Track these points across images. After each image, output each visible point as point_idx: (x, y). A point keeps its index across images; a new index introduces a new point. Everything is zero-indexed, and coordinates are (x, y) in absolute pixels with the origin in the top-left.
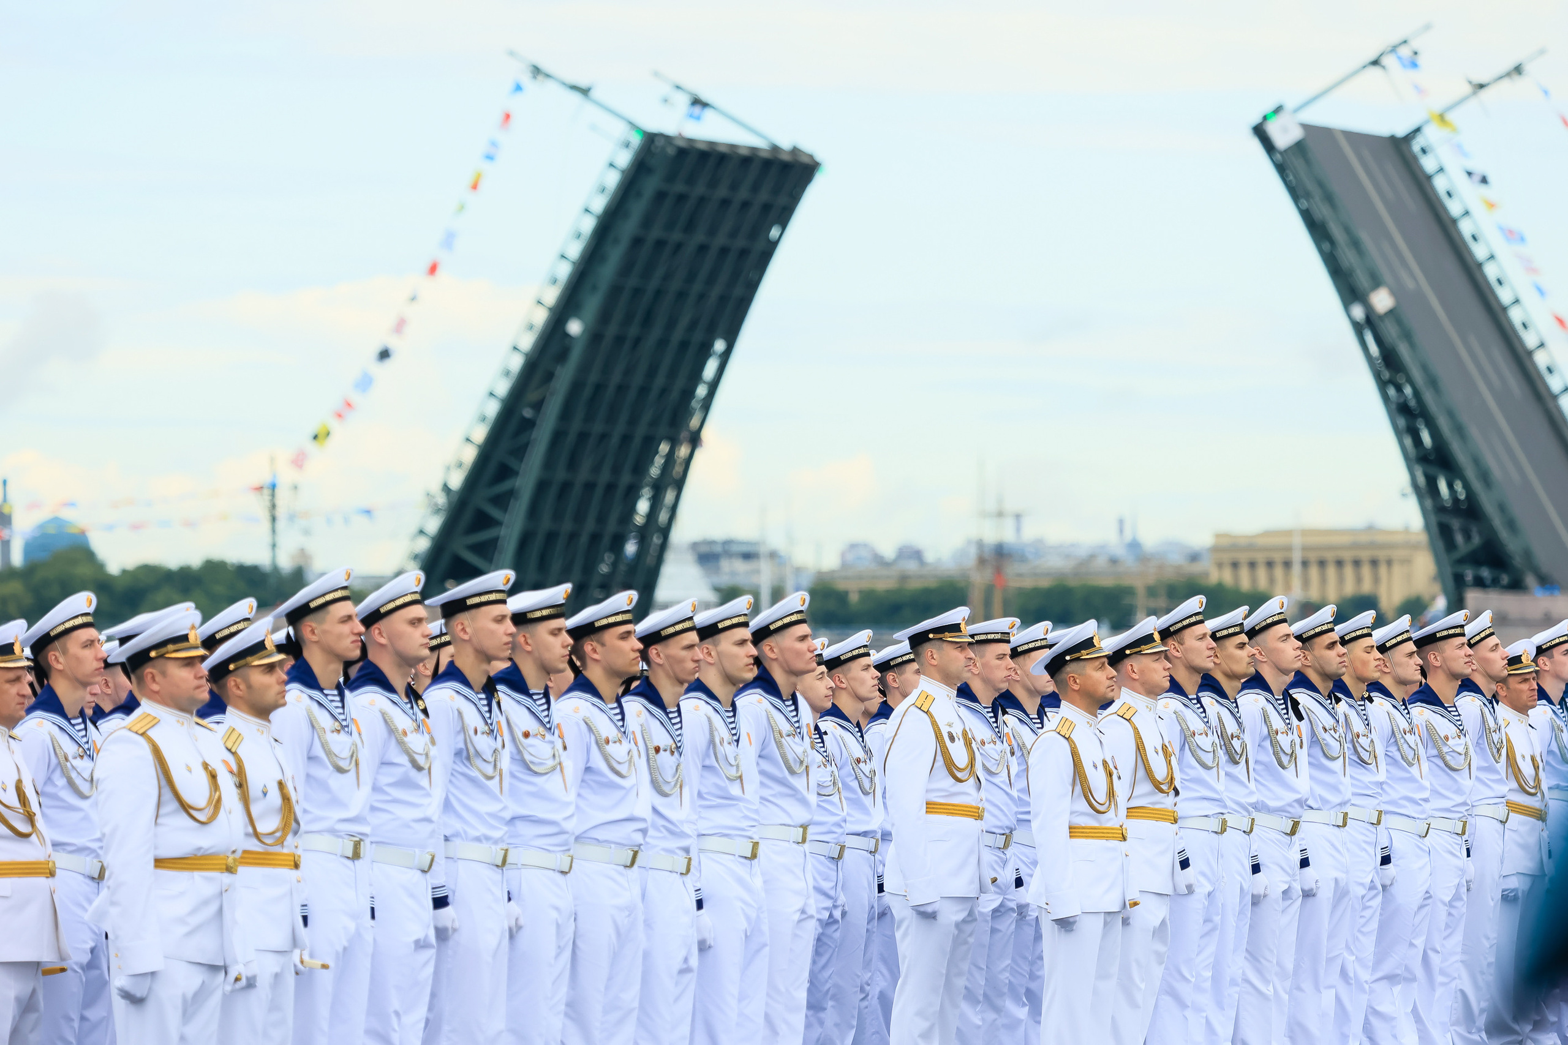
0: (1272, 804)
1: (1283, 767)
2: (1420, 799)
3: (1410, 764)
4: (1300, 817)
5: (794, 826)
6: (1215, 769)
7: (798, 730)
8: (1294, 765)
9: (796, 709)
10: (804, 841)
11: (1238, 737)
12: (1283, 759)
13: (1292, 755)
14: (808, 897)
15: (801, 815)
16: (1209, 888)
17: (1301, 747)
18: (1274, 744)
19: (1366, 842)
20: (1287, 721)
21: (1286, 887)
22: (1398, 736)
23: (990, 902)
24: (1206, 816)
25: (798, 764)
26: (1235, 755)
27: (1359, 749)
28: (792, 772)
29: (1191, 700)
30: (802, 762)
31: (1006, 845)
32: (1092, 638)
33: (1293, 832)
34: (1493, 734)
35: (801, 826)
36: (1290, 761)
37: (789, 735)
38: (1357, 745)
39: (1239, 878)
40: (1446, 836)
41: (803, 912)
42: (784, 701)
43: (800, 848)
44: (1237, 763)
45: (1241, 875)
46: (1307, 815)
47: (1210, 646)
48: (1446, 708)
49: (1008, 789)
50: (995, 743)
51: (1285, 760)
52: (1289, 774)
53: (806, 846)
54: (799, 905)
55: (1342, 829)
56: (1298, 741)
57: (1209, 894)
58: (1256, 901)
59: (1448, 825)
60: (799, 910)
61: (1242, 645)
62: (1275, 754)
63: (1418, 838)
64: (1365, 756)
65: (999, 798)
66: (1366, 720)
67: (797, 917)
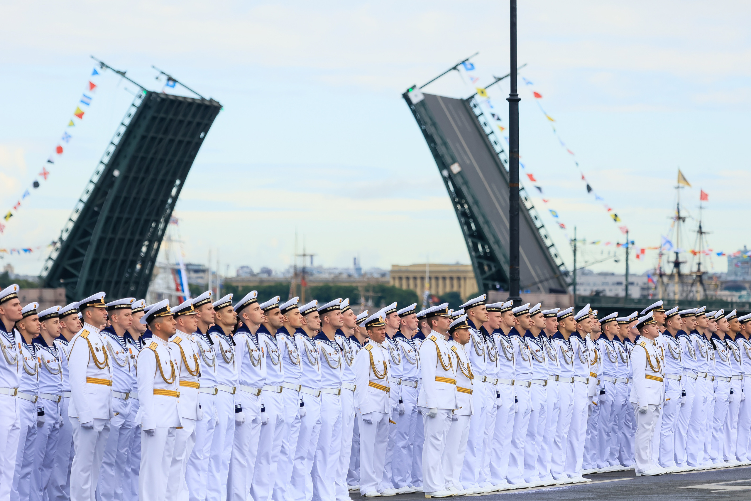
0: (249, 381)
1: (255, 366)
2: (316, 380)
3: (313, 365)
4: (262, 388)
5: (11, 388)
6: (213, 367)
7: (14, 346)
8: (259, 365)
9: (14, 336)
10: (15, 394)
11: (230, 352)
12: (254, 362)
13: (259, 361)
14: (17, 420)
15: (14, 384)
16: (209, 418)
17: (263, 357)
18: (251, 356)
19: (294, 399)
20: (257, 346)
21: (254, 418)
22: (308, 353)
23: (117, 422)
24: (208, 387)
25: (13, 361)
26: (227, 360)
27: (292, 358)
28: (10, 364)
29: (204, 336)
30: (15, 360)
31: (127, 398)
32: (166, 307)
33: (258, 394)
34: (348, 354)
35: (14, 388)
36: (258, 363)
37: (9, 348)
38: (291, 356)
39: (227, 413)
40: (331, 396)
41: (14, 426)
42: (7, 333)
43: (13, 398)
44: (228, 363)
45: (229, 412)
46: (265, 388)
47: (213, 313)
48: (330, 342)
49: (128, 373)
50: (123, 353)
51: (256, 362)
52: (257, 369)
53: (16, 397)
54: (12, 422)
55: (280, 394)
56: (262, 354)
57: (209, 421)
58: (238, 424)
59: (332, 391)
60: (12, 425)
61: (230, 311)
62: (251, 360)
63: (315, 397)
64: (295, 361)
65: (124, 377)
66: (296, 345)
67: (10, 428)
